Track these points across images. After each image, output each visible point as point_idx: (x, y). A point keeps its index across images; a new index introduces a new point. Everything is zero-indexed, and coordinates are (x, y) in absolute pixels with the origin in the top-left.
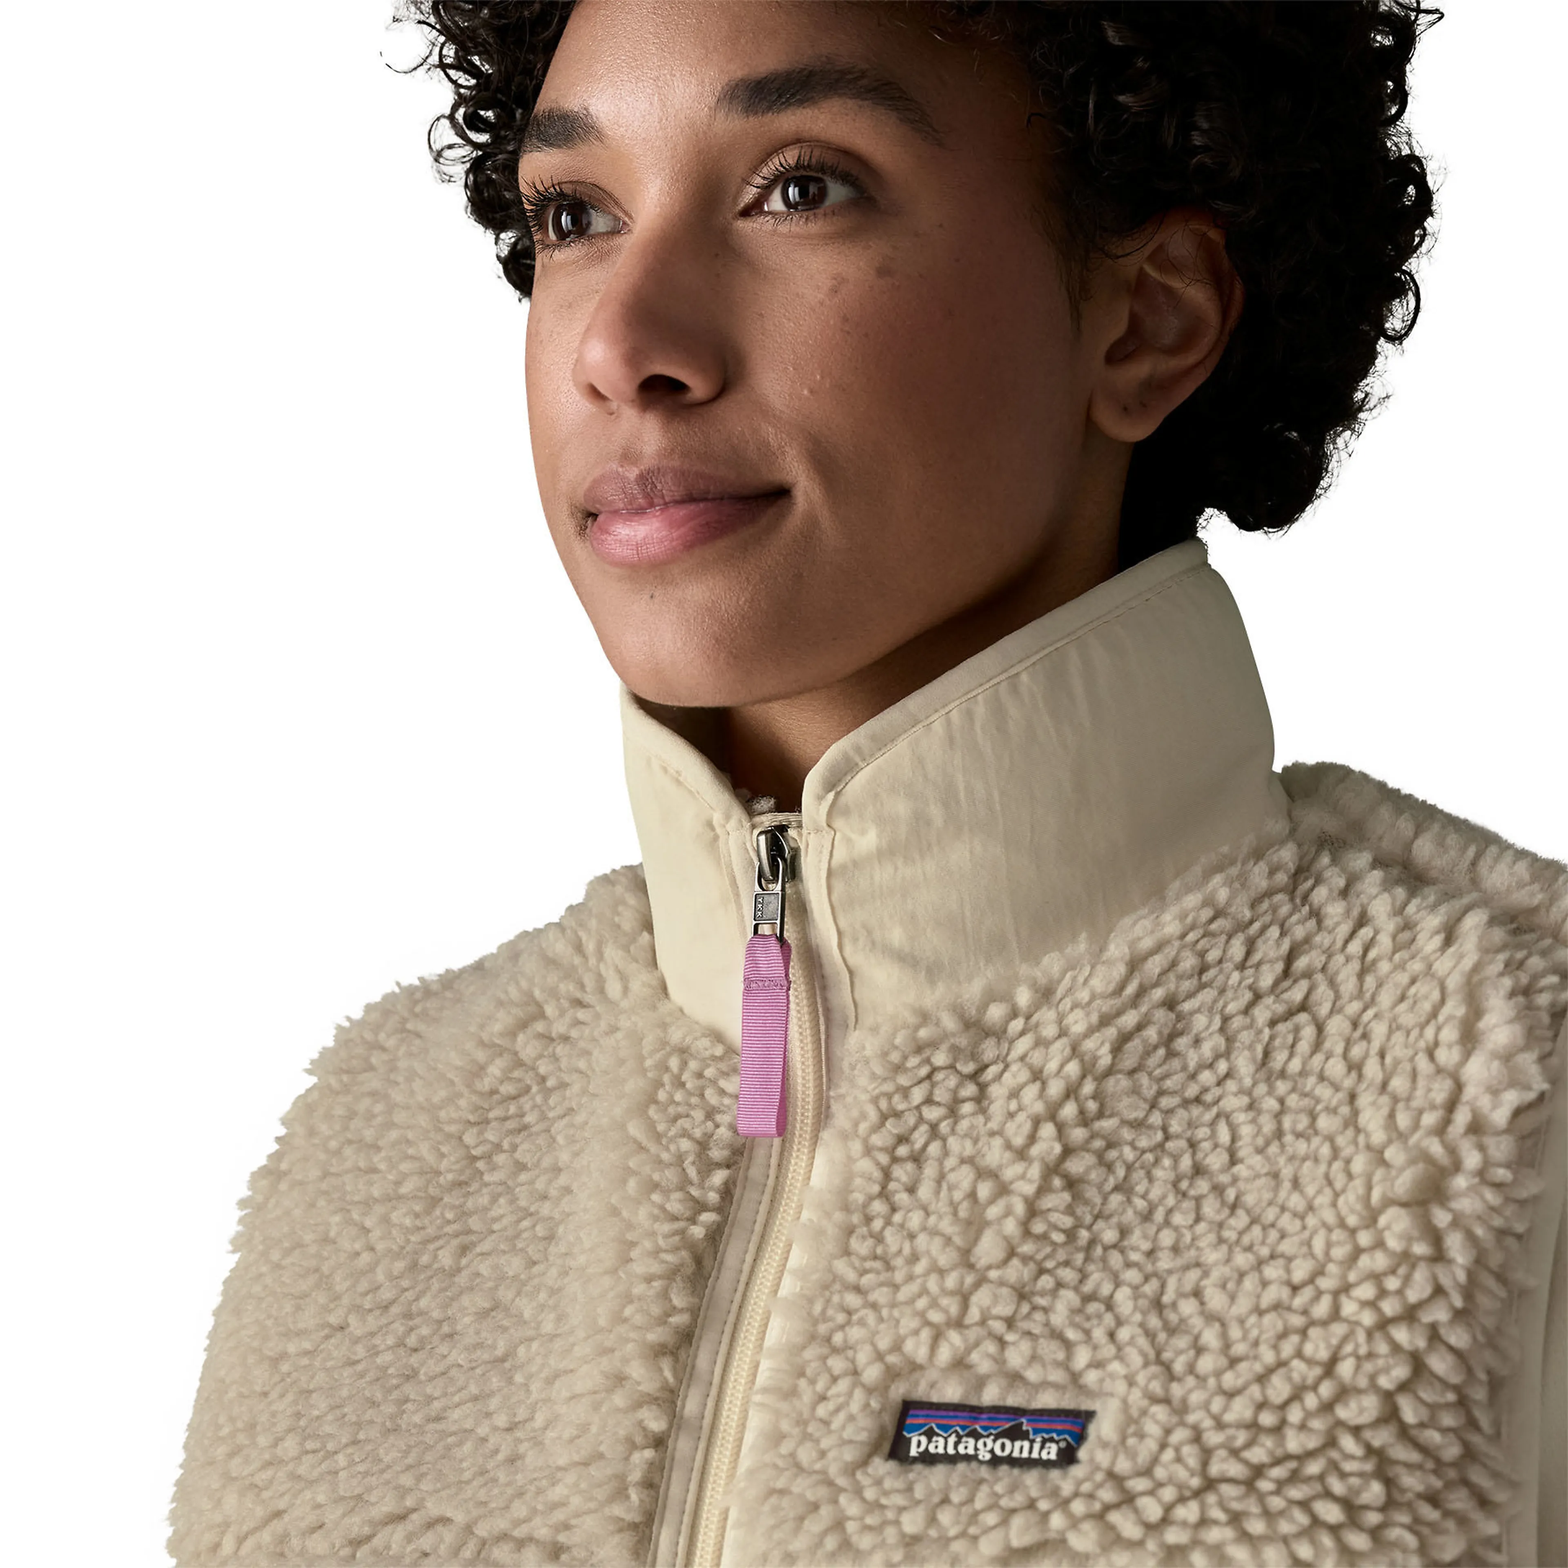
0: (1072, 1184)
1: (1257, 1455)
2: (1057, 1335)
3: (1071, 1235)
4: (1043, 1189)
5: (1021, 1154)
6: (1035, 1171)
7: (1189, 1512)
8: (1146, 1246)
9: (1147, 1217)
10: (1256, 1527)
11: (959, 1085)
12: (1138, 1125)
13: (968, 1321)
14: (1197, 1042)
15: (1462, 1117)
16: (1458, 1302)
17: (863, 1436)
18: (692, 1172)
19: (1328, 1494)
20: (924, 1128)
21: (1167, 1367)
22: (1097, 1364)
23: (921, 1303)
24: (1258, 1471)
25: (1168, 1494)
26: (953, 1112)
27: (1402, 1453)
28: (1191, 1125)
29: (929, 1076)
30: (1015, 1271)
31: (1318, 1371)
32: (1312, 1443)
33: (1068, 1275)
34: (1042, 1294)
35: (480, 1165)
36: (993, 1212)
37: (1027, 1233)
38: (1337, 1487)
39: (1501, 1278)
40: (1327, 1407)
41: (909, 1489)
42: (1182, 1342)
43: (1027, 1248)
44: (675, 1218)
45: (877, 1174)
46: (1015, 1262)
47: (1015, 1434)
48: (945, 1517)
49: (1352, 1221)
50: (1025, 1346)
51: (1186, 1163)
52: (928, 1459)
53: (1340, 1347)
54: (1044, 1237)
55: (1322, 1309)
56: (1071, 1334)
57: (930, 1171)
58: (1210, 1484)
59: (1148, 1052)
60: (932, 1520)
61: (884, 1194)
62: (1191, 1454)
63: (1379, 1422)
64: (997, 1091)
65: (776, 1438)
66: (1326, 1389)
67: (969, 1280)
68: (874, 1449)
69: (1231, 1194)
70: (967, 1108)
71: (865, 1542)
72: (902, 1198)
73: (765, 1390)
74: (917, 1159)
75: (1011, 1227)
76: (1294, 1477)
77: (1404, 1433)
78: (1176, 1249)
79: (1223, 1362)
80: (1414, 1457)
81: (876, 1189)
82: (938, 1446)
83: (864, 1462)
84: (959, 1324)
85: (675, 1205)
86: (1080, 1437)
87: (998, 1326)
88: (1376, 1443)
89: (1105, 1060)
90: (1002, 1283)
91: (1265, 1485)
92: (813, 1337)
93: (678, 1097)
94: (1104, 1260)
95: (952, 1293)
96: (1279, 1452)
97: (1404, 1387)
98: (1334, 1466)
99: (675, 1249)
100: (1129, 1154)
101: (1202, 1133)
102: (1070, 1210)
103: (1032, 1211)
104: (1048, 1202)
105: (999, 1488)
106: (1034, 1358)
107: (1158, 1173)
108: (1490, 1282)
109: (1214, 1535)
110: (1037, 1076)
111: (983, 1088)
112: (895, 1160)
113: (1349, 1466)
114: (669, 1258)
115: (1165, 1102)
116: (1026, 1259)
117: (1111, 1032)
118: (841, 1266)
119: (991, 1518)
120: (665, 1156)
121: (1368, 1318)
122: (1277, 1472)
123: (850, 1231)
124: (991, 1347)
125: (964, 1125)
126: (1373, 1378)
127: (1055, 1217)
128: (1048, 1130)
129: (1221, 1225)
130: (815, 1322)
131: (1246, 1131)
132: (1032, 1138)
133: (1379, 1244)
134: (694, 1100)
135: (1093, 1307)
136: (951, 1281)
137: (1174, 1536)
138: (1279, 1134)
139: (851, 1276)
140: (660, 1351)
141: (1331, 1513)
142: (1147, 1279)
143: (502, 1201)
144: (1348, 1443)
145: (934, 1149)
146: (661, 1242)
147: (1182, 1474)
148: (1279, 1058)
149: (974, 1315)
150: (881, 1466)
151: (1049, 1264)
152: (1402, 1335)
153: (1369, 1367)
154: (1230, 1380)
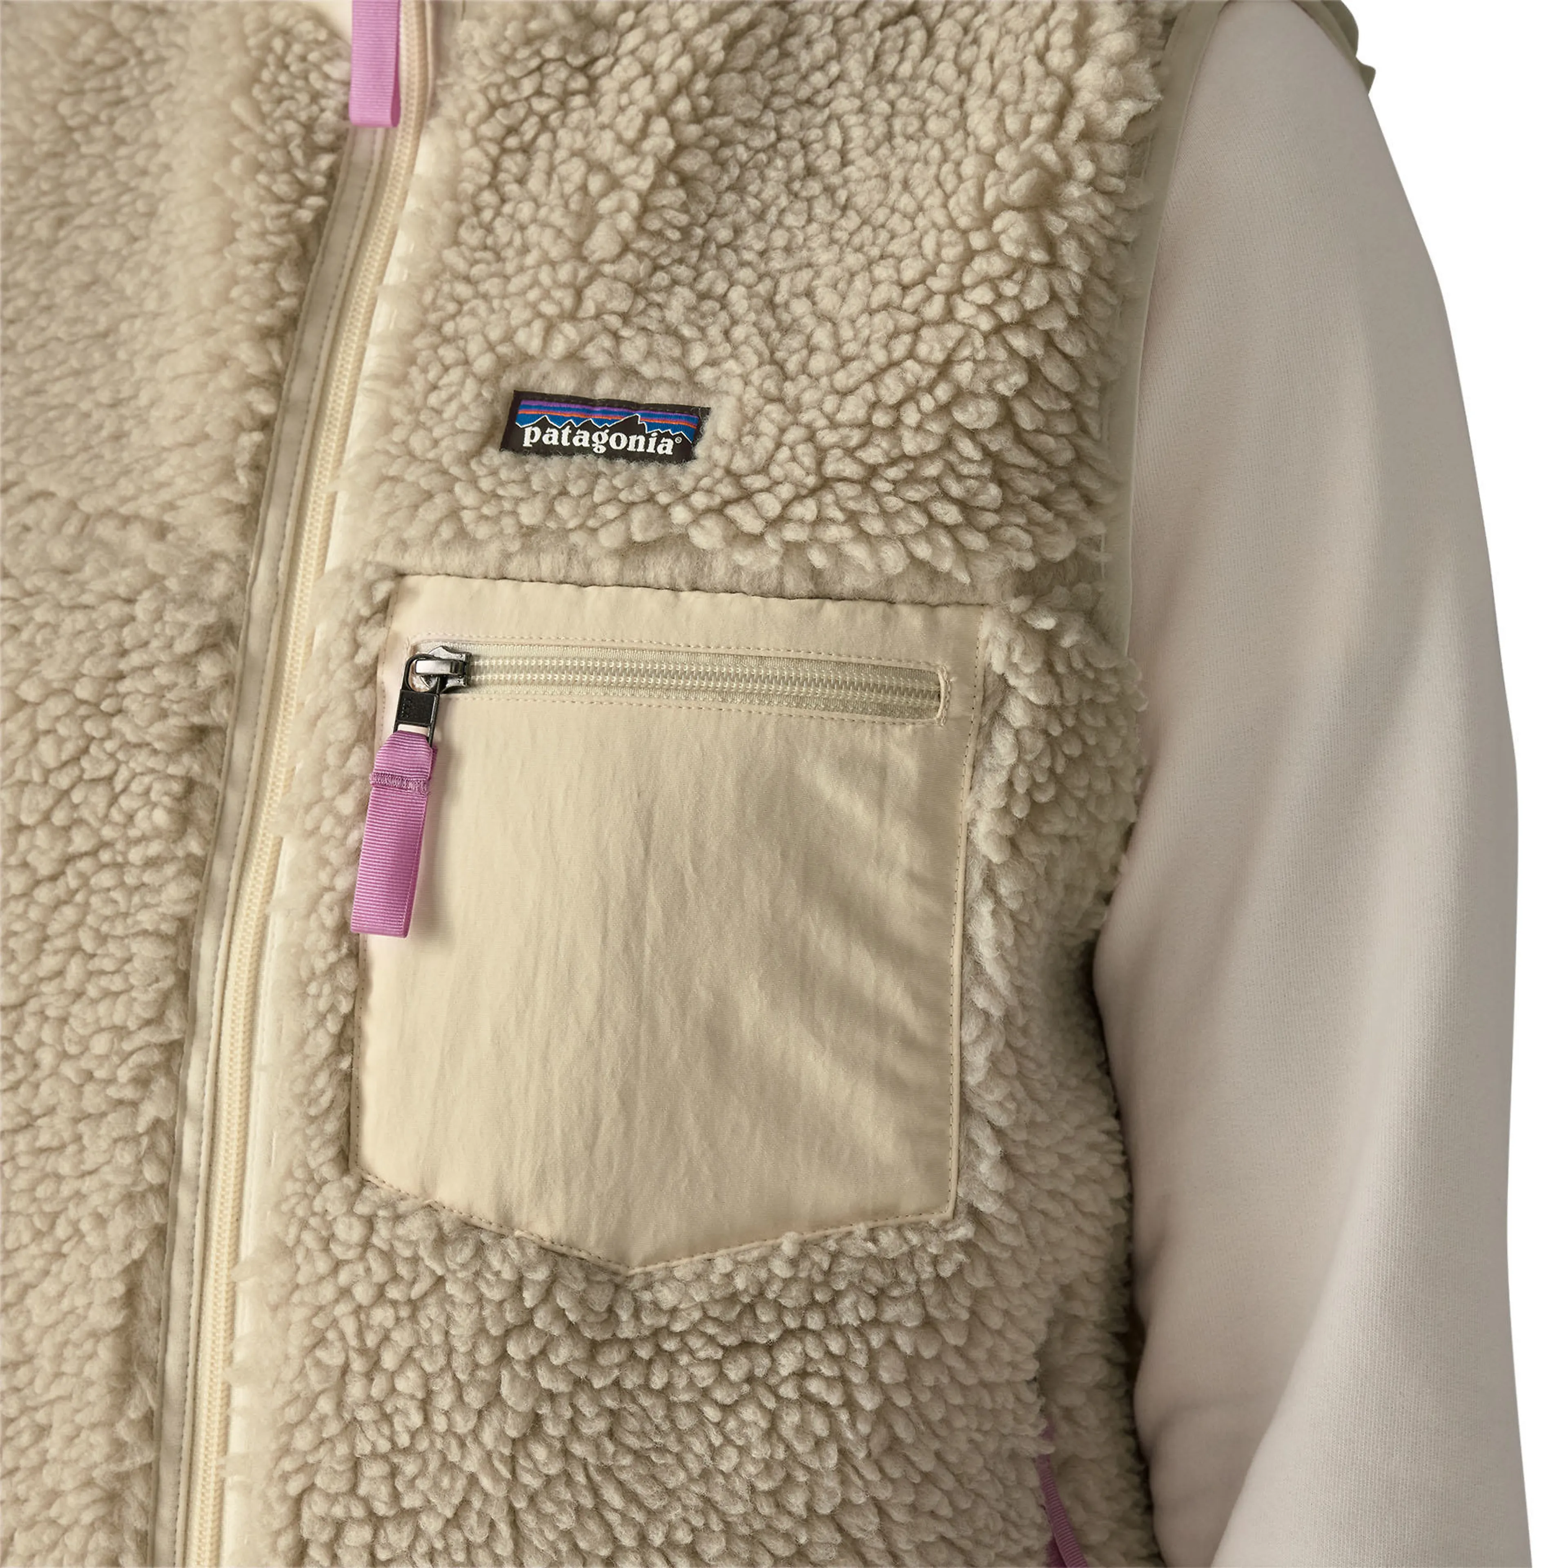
0: (685, 180)
1: (873, 455)
2: (672, 332)
3: (685, 232)
4: (657, 186)
5: (633, 148)
6: (649, 167)
7: (807, 510)
8: (759, 246)
9: (760, 217)
10: (875, 526)
11: (570, 77)
12: (749, 124)
13: (581, 314)
14: (809, 43)
15: (1074, 124)
16: (1074, 311)
17: (476, 426)
18: (298, 155)
19: (946, 496)
20: (534, 120)
21: (781, 367)
22: (713, 363)
23: (533, 295)
24: (873, 471)
25: (786, 491)
26: (563, 103)
27: (1017, 456)
28: (804, 126)
29: (539, 68)
30: (630, 266)
31: (932, 373)
32: (931, 446)
33: (683, 272)
34: (658, 290)
35: (78, 136)
36: (606, 205)
37: (641, 229)
38: (955, 489)
39: (1111, 285)
40: (944, 409)
41: (526, 480)
42: (795, 342)
43: (643, 244)
44: (282, 201)
45: (487, 165)
46: (630, 257)
47: (630, 428)
48: (563, 509)
49: (963, 222)
50: (641, 342)
51: (798, 164)
52: (543, 450)
53: (954, 350)
54: (659, 234)
55: (934, 310)
56: (687, 332)
57: (540, 162)
58: (826, 483)
59: (762, 51)
60: (550, 511)
61: (494, 185)
62: (805, 453)
63: (998, 425)
64: (607, 85)
65: (388, 425)
66: (943, 392)
67: (583, 273)
68: (486, 440)
69: (842, 197)
70: (578, 101)
71: (482, 531)
72: (512, 189)
73: (376, 377)
74: (527, 150)
75: (625, 222)
76: (912, 478)
77: (1020, 438)
78: (788, 250)
79: (835, 361)
80: (1031, 461)
81: (486, 179)
82: (552, 438)
83: (478, 452)
84: (572, 316)
85: (282, 187)
86: (696, 434)
87: (614, 321)
88: (994, 447)
89: (718, 57)
90: (616, 278)
91: (881, 486)
92: (423, 326)
93: (283, 79)
94: (717, 258)
95: (564, 286)
96: (895, 453)
97: (1020, 393)
98: (951, 468)
99: (282, 233)
100: (742, 153)
101: (814, 134)
102: (684, 208)
103: (646, 208)
104: (662, 198)
105: (616, 481)
106: (649, 354)
107: (772, 174)
108: (1102, 289)
109: (832, 533)
110: (648, 70)
111: (593, 81)
112: (504, 151)
113: (966, 469)
114: (277, 240)
115: (778, 102)
116: (641, 255)
117: (723, 28)
118: (451, 256)
119: (610, 511)
120: (271, 137)
121: (985, 323)
122: (893, 473)
123: (459, 221)
124: (606, 342)
125: (574, 118)
126: (990, 383)
127: (670, 214)
128: (660, 125)
129: (832, 226)
130: (425, 311)
131: (857, 133)
132: (644, 133)
133: (995, 247)
134: (299, 83)
135: (708, 305)
136: (564, 273)
137: (792, 533)
138: (890, 137)
139: (461, 266)
140: (267, 334)
141: (948, 513)
142: (761, 278)
143: (101, 174)
144: (965, 446)
145: (544, 141)
146: (269, 224)
147: (798, 472)
148: (890, 62)
149: (589, 307)
150: (494, 457)
151: (664, 261)
152: (1019, 342)
153: (987, 372)
154: (841, 379)
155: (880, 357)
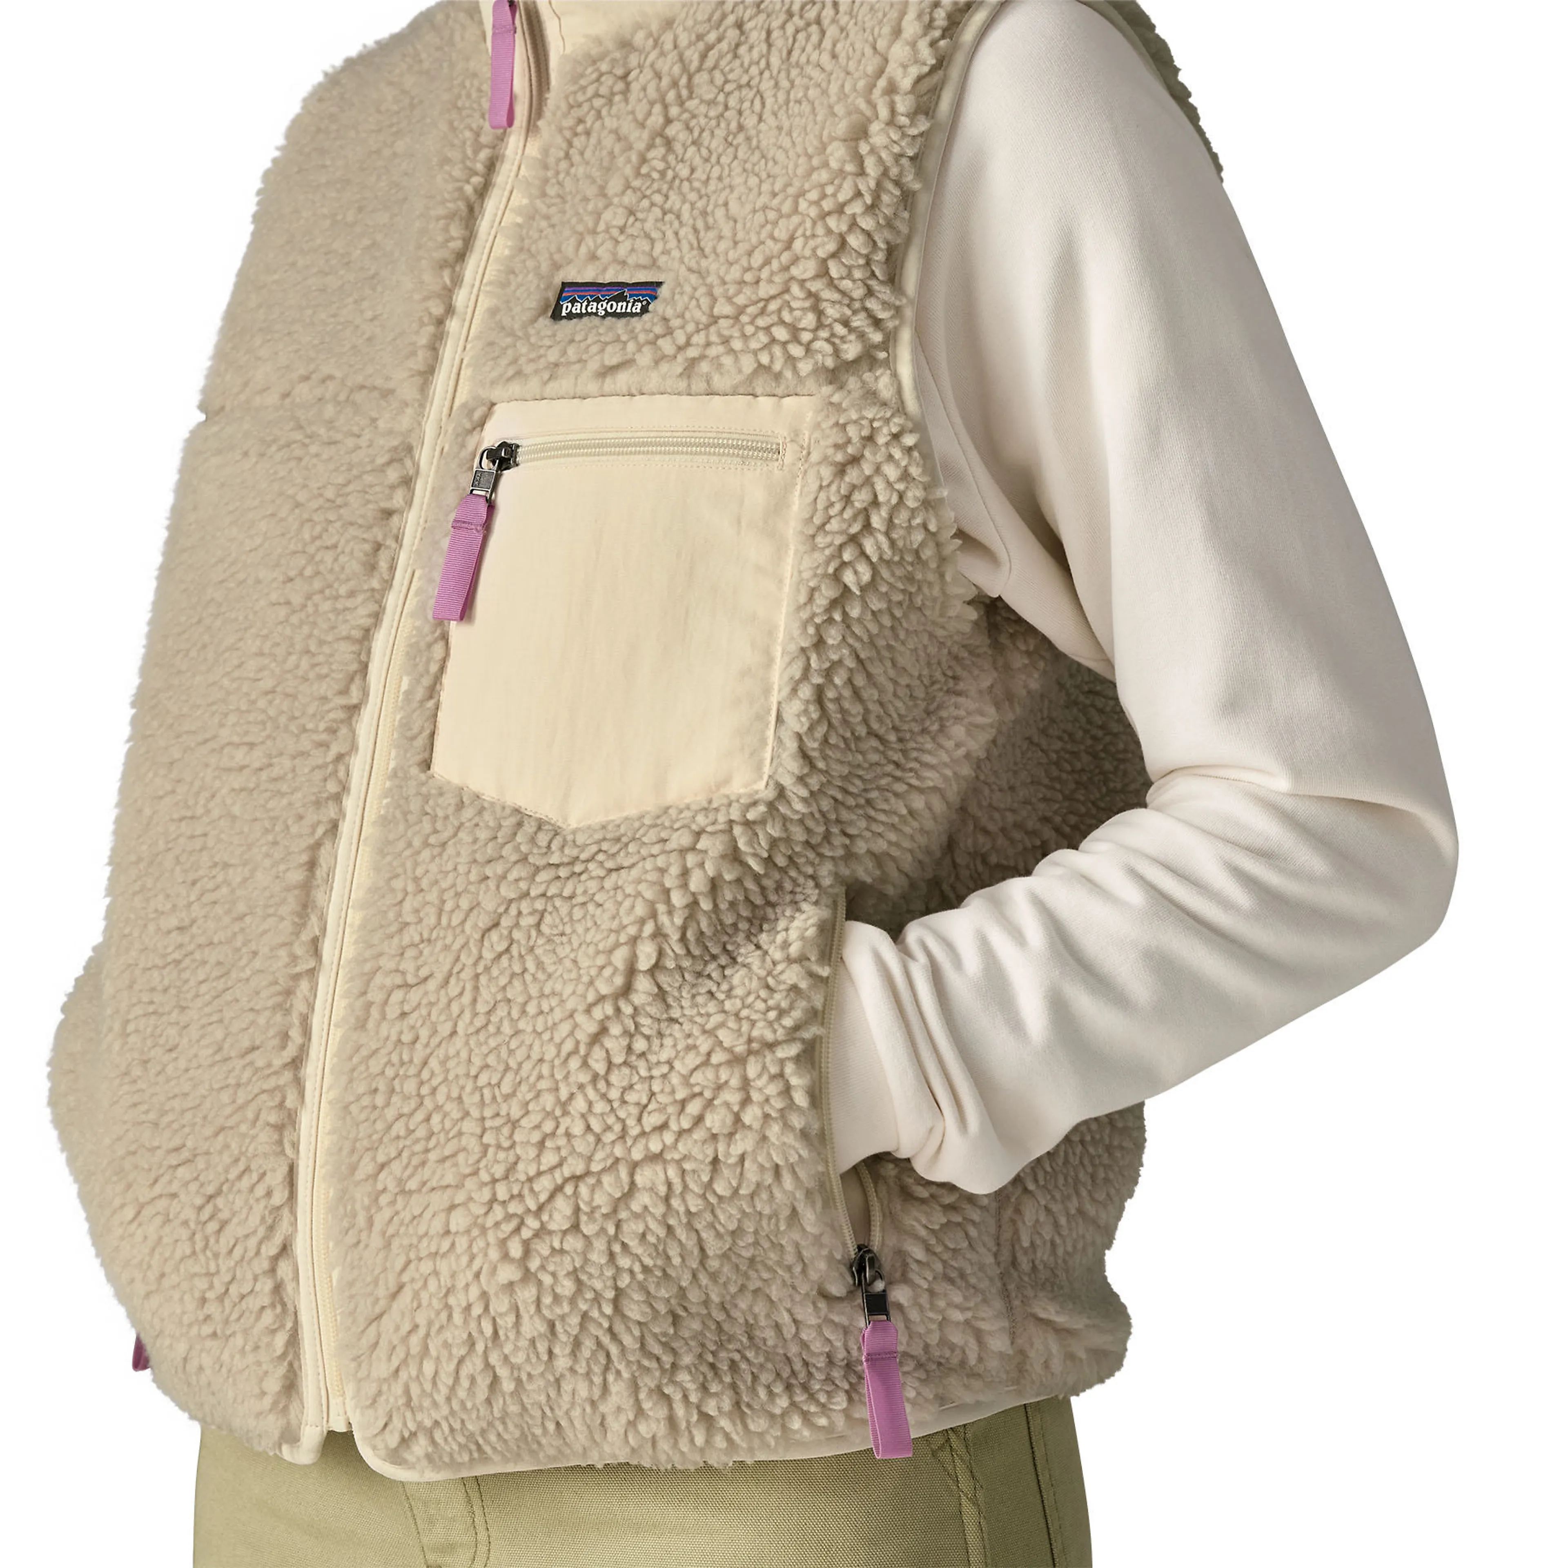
0: (668, 142)
1: (740, 300)
2: (647, 236)
3: (663, 174)
4: (651, 146)
5: (642, 125)
6: (646, 135)
7: (700, 338)
8: (704, 177)
9: (707, 159)
10: (737, 345)
11: (614, 84)
12: (712, 103)
13: (599, 229)
14: (751, 48)
15: (882, 83)
16: (869, 200)
17: (534, 305)
18: (469, 152)
19: (782, 322)
20: (593, 112)
21: (701, 249)
22: (666, 252)
24: (741, 310)
25: (691, 328)
26: (610, 102)
27: (827, 294)
28: (742, 101)
29: (598, 80)
30: (629, 198)
31: (779, 246)
32: (773, 291)
33: (658, 198)
34: (642, 211)
36: (620, 162)
37: (638, 174)
38: (787, 317)
39: (897, 183)
40: (786, 269)
41: (554, 335)
42: (711, 234)
43: (636, 183)
44: (458, 181)
45: (564, 145)
46: (629, 192)
47: (619, 298)
48: (571, 351)
49: (810, 150)
50: (629, 243)
51: (734, 126)
52: (570, 316)
53: (795, 230)
54: (648, 175)
55: (786, 208)
56: (655, 235)
57: (593, 140)
58: (714, 320)
59: (721, 56)
60: (564, 353)
61: (567, 156)
62: (705, 302)
63: (817, 276)
64: (635, 87)
66: (785, 257)
67: (601, 205)
68: (543, 312)
69: (754, 142)
70: (617, 98)
71: (528, 369)
72: (576, 158)
73: (490, 283)
74: (588, 133)
75: (628, 171)
76: (763, 312)
77: (832, 284)
78: (720, 178)
79: (731, 244)
80: (836, 296)
81: (562, 154)
82: (577, 308)
83: (534, 320)
84: (594, 232)
85: (457, 172)
86: (654, 298)
87: (615, 232)
88: (813, 289)
89: (695, 64)
90: (621, 205)
91: (744, 319)
92: (521, 250)
94: (679, 188)
95: (591, 213)
96: (754, 298)
97: (834, 255)
98: (786, 304)
99: (454, 201)
100: (703, 121)
101: (747, 105)
102: (664, 159)
103: (643, 160)
104: (651, 155)
105: (601, 331)
106: (633, 250)
107: (717, 132)
108: (890, 186)
109: (713, 351)
110: (658, 76)
111: (628, 85)
112: (576, 134)
113: (794, 304)
114: (450, 205)
115: (728, 88)
116: (635, 190)
117: (701, 46)
118: (539, 203)
119: (594, 349)
120: (456, 142)
121: (813, 212)
122: (752, 310)
123: (546, 181)
124: (609, 245)
125: (614, 109)
126: (814, 250)
127: (655, 163)
128: (657, 108)
129: (745, 162)
130: (522, 240)
131: (769, 101)
132: (649, 114)
133: (826, 165)
134: (475, 106)
135: (669, 217)
136: (590, 207)
137: (692, 353)
138: (787, 102)
139: (544, 210)
140: (443, 265)
141: (781, 334)
142: (701, 197)
144: (795, 289)
145: (597, 125)
146: (447, 196)
147: (698, 314)
148: (795, 55)
149: (602, 227)
150: (545, 322)
151: (648, 192)
152: (832, 222)
153: (812, 243)
154: (732, 255)
155: (754, 240)
